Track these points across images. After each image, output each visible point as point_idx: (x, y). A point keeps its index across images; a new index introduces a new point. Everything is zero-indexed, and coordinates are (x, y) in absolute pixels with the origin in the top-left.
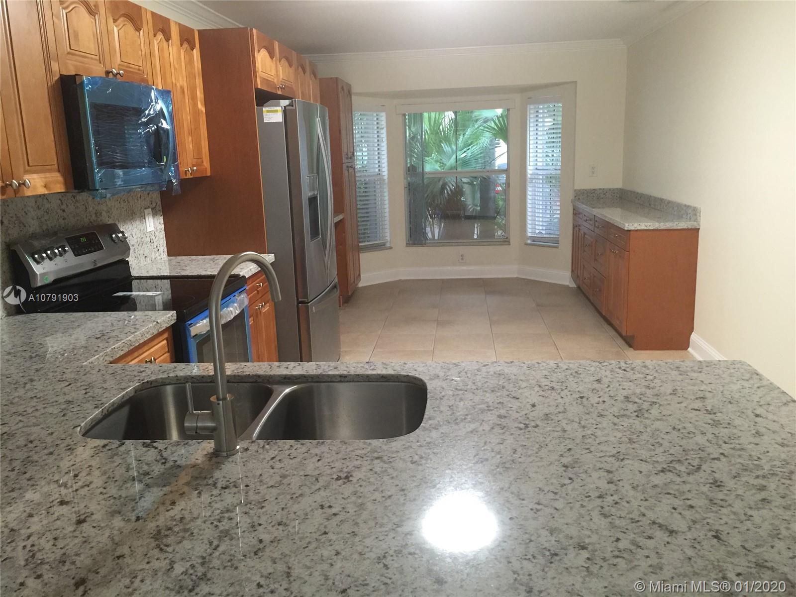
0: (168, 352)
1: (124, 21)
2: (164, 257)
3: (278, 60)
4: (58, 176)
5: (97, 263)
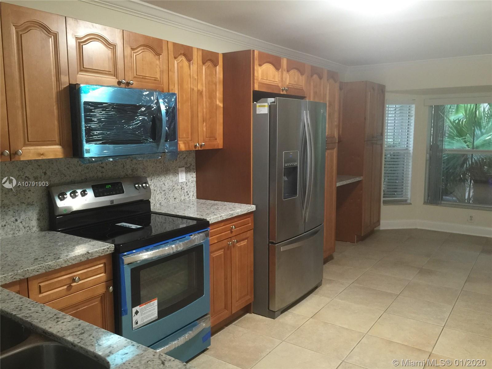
0: (105, 273)
1: (144, 49)
2: (193, 199)
3: (285, 71)
4: (58, 148)
5: (114, 202)
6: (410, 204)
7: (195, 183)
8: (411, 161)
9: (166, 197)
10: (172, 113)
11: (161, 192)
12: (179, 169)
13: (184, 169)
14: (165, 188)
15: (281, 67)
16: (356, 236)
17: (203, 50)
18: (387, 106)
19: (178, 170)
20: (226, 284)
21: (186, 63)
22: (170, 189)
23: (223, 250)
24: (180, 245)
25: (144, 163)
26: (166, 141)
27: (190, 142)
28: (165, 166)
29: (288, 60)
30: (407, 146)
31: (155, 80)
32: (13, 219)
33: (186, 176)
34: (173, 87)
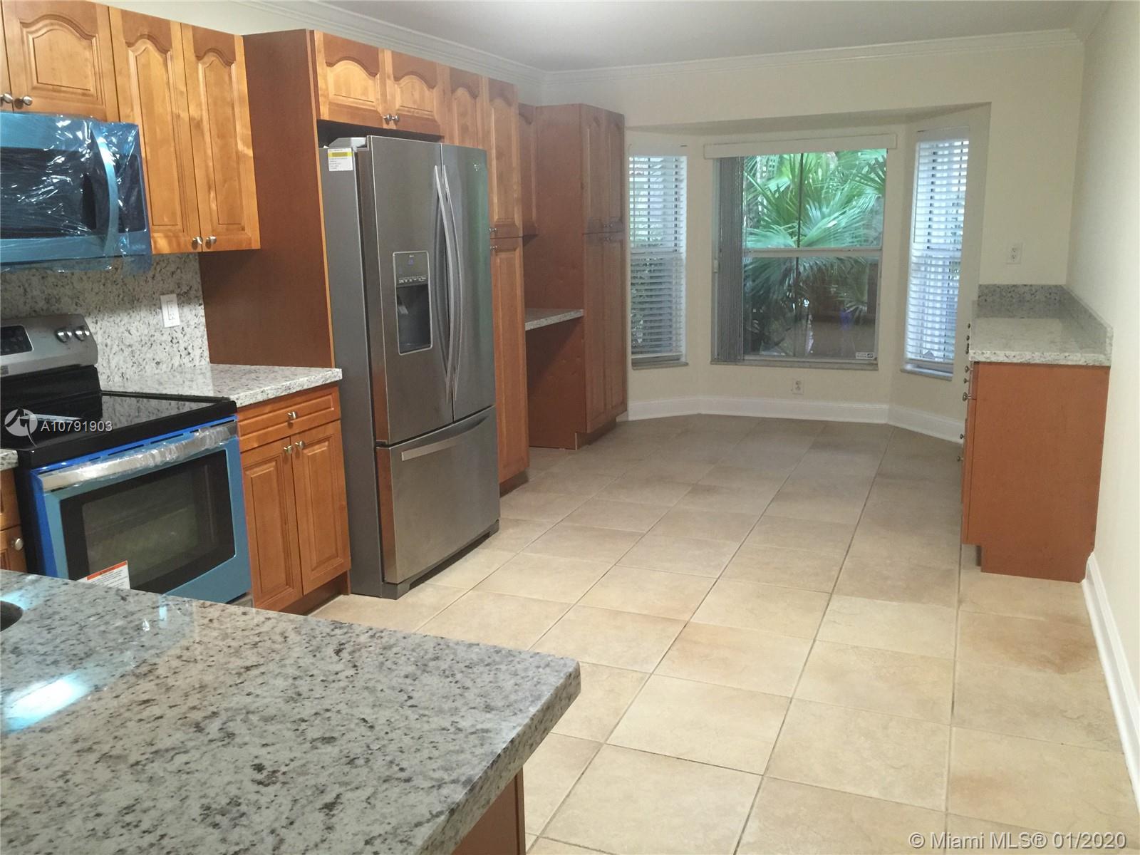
1: (51, 24)
2: (201, 363)
3: (389, 77)
5: (10, 369)
7: (203, 329)
8: (683, 275)
9: (134, 360)
10: (130, 168)
11: (122, 350)
12: (161, 297)
13: (174, 296)
14: (134, 339)
15: (379, 71)
16: (575, 433)
17: (194, 28)
18: (631, 159)
19: (160, 300)
20: (285, 535)
21: (155, 56)
22: (143, 343)
23: (274, 463)
24: (170, 449)
25: (75, 285)
26: (122, 230)
27: (181, 234)
28: (126, 290)
29: (396, 55)
30: (676, 245)
31: (84, 95)
33: (180, 314)
34: (129, 110)
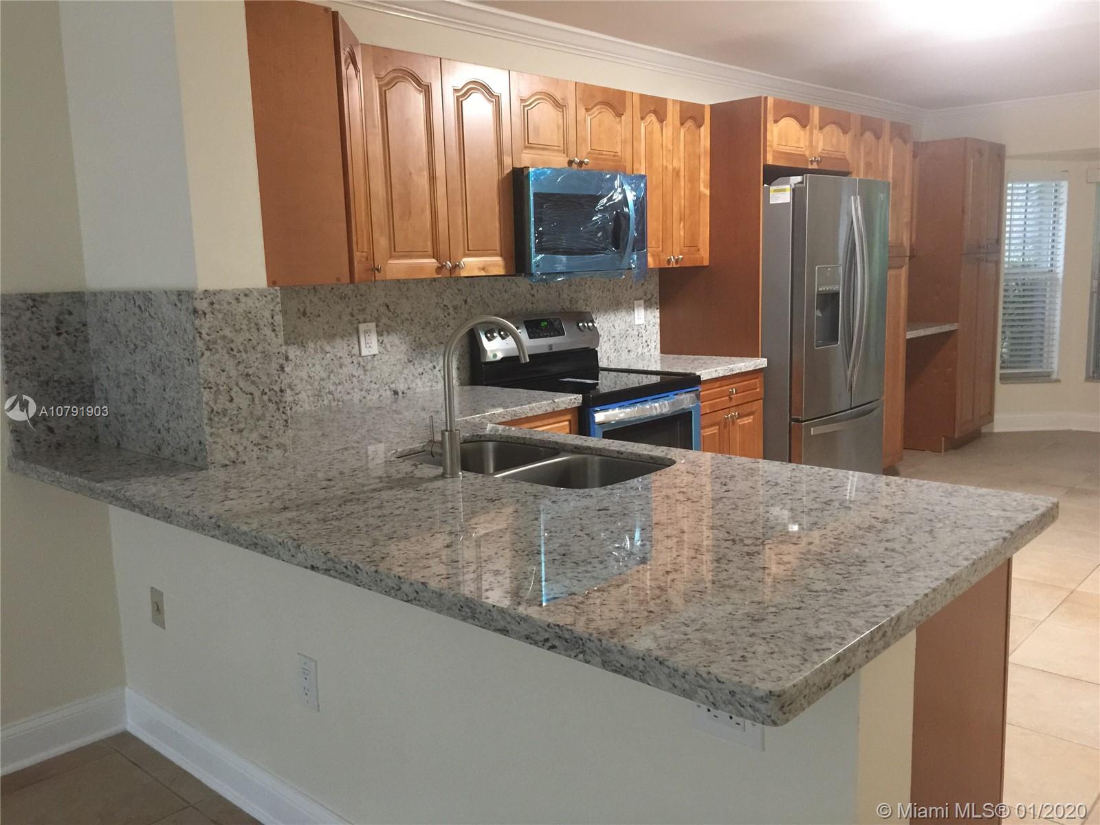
1: (601, 108)
2: (655, 354)
3: (816, 128)
4: (498, 260)
5: (553, 347)
6: (1058, 381)
7: (658, 327)
8: (1059, 295)
10: (641, 205)
11: (609, 340)
12: (635, 302)
13: (642, 301)
14: (616, 332)
15: (809, 123)
16: (943, 439)
17: (681, 102)
18: (1010, 185)
19: (633, 304)
21: (657, 125)
22: (622, 335)
23: (717, 427)
24: (665, 405)
25: (586, 291)
27: (662, 254)
28: (615, 296)
29: (822, 110)
30: (1052, 265)
31: (614, 156)
32: (431, 365)
33: (645, 315)
34: (639, 165)
